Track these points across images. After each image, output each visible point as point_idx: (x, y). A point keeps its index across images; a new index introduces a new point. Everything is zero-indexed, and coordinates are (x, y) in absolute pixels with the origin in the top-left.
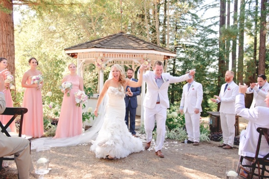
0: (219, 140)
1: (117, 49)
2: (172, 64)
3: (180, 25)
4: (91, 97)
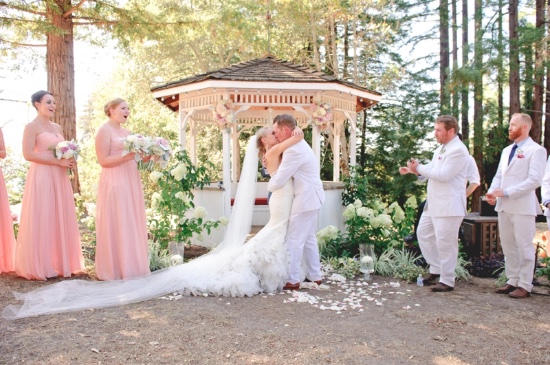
0: (496, 276)
1: (258, 81)
2: (360, 137)
4: (205, 186)
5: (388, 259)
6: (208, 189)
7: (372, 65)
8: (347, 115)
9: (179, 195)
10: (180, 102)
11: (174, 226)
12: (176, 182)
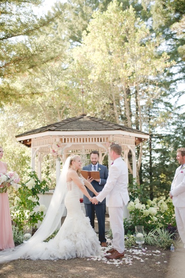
1: (75, 131)
2: (148, 156)
3: (153, 114)
4: (46, 192)
5: (153, 235)
6: (47, 194)
7: (154, 110)
8: (130, 148)
9: (30, 198)
10: (32, 142)
11: (27, 216)
12: (28, 190)
